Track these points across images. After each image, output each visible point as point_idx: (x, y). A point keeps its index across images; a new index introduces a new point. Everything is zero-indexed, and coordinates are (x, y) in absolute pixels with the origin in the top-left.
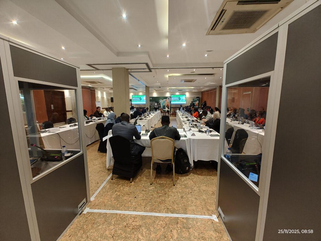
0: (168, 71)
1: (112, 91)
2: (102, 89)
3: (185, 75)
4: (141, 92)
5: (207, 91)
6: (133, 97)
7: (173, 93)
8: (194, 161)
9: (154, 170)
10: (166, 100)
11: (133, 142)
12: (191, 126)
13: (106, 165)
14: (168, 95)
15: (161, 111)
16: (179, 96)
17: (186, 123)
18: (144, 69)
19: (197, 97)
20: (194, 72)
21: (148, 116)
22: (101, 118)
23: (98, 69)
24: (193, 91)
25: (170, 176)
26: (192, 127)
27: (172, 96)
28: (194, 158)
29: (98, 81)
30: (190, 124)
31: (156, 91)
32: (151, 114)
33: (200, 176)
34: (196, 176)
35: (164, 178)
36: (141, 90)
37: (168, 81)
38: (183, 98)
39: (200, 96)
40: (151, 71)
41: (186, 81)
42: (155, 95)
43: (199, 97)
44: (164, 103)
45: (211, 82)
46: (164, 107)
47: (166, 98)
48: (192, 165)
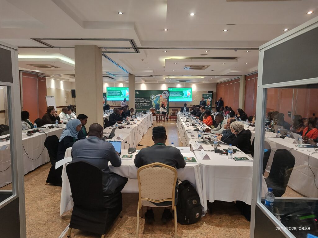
0: (165, 52)
1: (73, 80)
2: (58, 76)
3: (192, 58)
4: (121, 82)
5: (225, 83)
6: (108, 91)
7: (171, 85)
8: (208, 201)
9: (142, 218)
10: (161, 96)
11: (107, 172)
12: (202, 140)
13: (59, 209)
14: (164, 87)
15: (153, 113)
16: (181, 90)
17: (193, 136)
18: (126, 48)
19: (209, 92)
20: (206, 55)
21: (132, 122)
22: (54, 125)
23: (52, 47)
24: (203, 83)
25: (169, 228)
26: (203, 142)
27: (170, 89)
28: (208, 196)
29: (52, 64)
30: (200, 137)
31: (146, 81)
32: (138, 118)
33: (218, 228)
34: (212, 228)
35: (158, 232)
36: (121, 79)
37: (165, 67)
38: (187, 92)
39: (214, 90)
40: (137, 52)
41: (193, 68)
42: (143, 87)
43: (212, 92)
44: (157, 99)
45: (231, 70)
46: (158, 107)
47: (161, 92)
48: (206, 208)
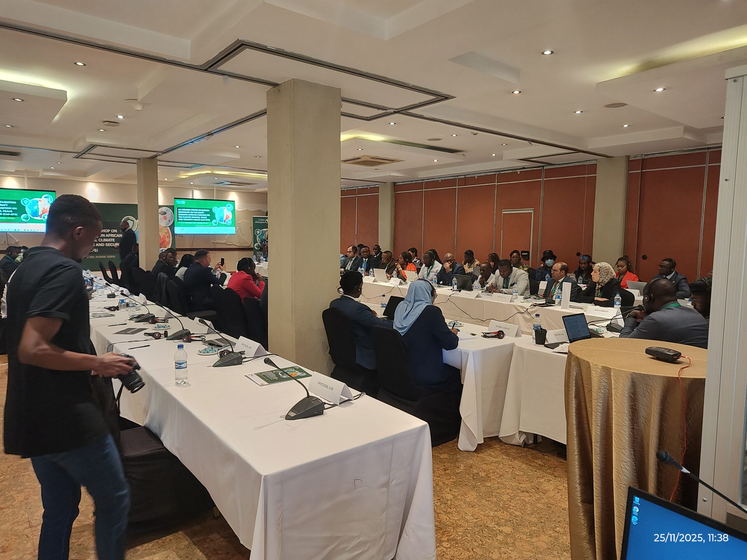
7: (179, 190)
27: (177, 202)
38: (224, 211)
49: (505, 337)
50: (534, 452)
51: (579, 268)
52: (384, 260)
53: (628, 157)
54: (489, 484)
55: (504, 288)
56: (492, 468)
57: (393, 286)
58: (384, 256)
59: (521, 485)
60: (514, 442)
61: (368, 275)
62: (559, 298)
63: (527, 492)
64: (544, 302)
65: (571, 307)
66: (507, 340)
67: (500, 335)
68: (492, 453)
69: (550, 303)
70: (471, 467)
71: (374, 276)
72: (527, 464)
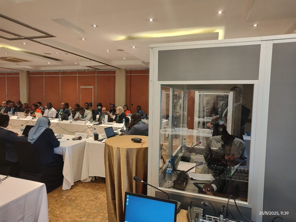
49: (82, 139)
50: (95, 183)
51: (111, 109)
52: (23, 108)
53: (126, 69)
54: (77, 202)
55: (82, 118)
56: (78, 194)
57: (28, 120)
58: (24, 106)
59: (90, 198)
60: (87, 181)
61: (14, 115)
62: (103, 121)
63: (93, 200)
64: (98, 123)
65: (108, 124)
66: (83, 140)
67: (80, 138)
68: (78, 188)
69: (100, 123)
70: (69, 196)
71: (17, 116)
72: (92, 189)
